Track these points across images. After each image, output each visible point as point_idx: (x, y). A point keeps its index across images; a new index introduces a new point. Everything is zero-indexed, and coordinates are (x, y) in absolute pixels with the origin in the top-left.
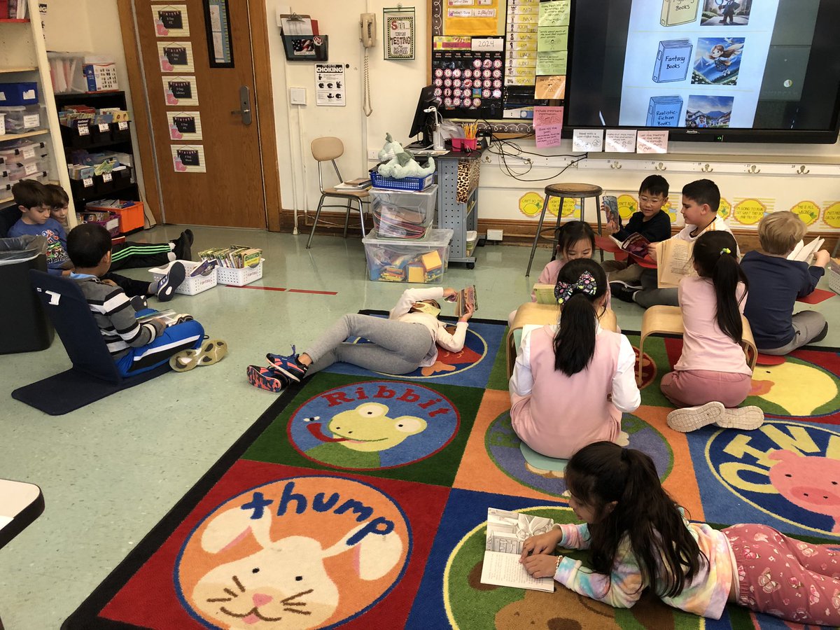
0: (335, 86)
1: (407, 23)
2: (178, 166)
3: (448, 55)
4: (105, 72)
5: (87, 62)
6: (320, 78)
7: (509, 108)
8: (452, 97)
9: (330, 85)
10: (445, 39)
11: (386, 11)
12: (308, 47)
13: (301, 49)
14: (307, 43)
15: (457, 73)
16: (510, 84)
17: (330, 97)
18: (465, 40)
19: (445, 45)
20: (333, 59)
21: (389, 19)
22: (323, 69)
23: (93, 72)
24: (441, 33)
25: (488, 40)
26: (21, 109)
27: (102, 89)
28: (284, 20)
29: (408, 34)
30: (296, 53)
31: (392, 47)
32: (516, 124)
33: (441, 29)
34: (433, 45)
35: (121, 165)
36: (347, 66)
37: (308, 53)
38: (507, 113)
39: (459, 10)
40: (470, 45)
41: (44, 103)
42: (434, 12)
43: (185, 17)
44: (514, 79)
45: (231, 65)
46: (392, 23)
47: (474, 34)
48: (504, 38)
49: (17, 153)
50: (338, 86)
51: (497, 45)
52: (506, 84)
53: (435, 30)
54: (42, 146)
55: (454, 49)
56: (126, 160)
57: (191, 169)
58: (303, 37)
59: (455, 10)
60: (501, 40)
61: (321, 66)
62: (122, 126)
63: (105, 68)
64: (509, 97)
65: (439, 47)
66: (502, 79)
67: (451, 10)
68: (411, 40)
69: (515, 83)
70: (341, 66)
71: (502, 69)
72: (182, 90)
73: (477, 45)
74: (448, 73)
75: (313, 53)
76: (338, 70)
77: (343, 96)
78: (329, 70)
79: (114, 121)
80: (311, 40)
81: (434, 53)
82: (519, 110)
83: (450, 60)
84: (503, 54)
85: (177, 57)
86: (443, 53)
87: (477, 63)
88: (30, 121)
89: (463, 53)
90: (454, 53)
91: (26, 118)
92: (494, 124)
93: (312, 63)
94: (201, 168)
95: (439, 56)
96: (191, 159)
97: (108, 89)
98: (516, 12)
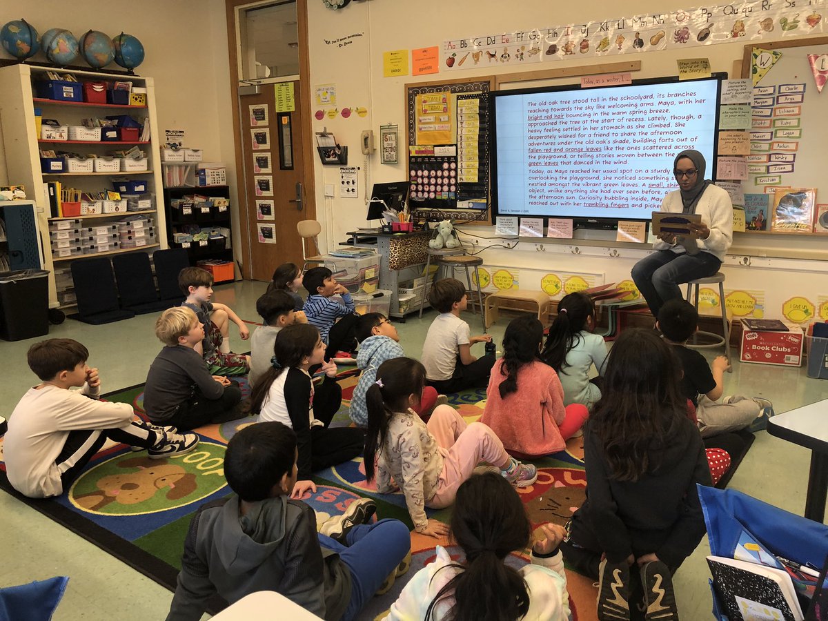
0: (351, 182)
1: (393, 136)
2: (262, 239)
3: (419, 160)
4: (215, 174)
5: (200, 167)
6: (342, 177)
7: (461, 200)
8: (423, 191)
9: (348, 182)
10: (417, 148)
11: (382, 128)
12: (333, 154)
13: (329, 157)
14: (332, 152)
15: (426, 173)
16: (461, 181)
17: (348, 191)
18: (430, 148)
19: (417, 152)
20: (350, 163)
21: (384, 133)
22: (344, 171)
23: (205, 173)
24: (415, 143)
25: (447, 148)
26: (136, 196)
27: (211, 185)
28: (318, 136)
29: (394, 145)
30: (327, 159)
31: (386, 154)
32: (467, 213)
33: (415, 140)
34: (410, 152)
35: (221, 236)
36: (359, 168)
37: (333, 159)
38: (459, 204)
39: (425, 126)
40: (433, 152)
41: (155, 193)
42: (410, 128)
43: (268, 136)
44: (463, 177)
45: (291, 168)
46: (385, 137)
47: (436, 144)
48: (456, 145)
49: (128, 224)
50: (353, 183)
51: (451, 151)
52: (459, 181)
53: (411, 142)
54: (149, 221)
55: (423, 155)
56: (225, 233)
57: (268, 241)
58: (329, 148)
59: (423, 126)
60: (455, 147)
61: (343, 169)
62: (222, 209)
63: (215, 171)
64: (461, 191)
65: (413, 154)
66: (456, 177)
67: (421, 126)
68: (396, 149)
69: (465, 181)
70: (354, 168)
71: (456, 170)
72: (264, 186)
73: (438, 152)
74: (420, 173)
75: (336, 159)
76: (353, 171)
77: (356, 190)
78: (348, 171)
79: (216, 206)
80: (334, 150)
81: (410, 158)
82: (467, 201)
83: (421, 163)
84: (456, 158)
85: (263, 162)
86: (416, 158)
87: (446, 166)
88: (144, 204)
89: (429, 158)
90: (423, 158)
91: (140, 202)
92: (451, 212)
93: (336, 166)
94: (273, 241)
95: (413, 160)
96: (267, 233)
97: (216, 184)
98: (463, 125)
